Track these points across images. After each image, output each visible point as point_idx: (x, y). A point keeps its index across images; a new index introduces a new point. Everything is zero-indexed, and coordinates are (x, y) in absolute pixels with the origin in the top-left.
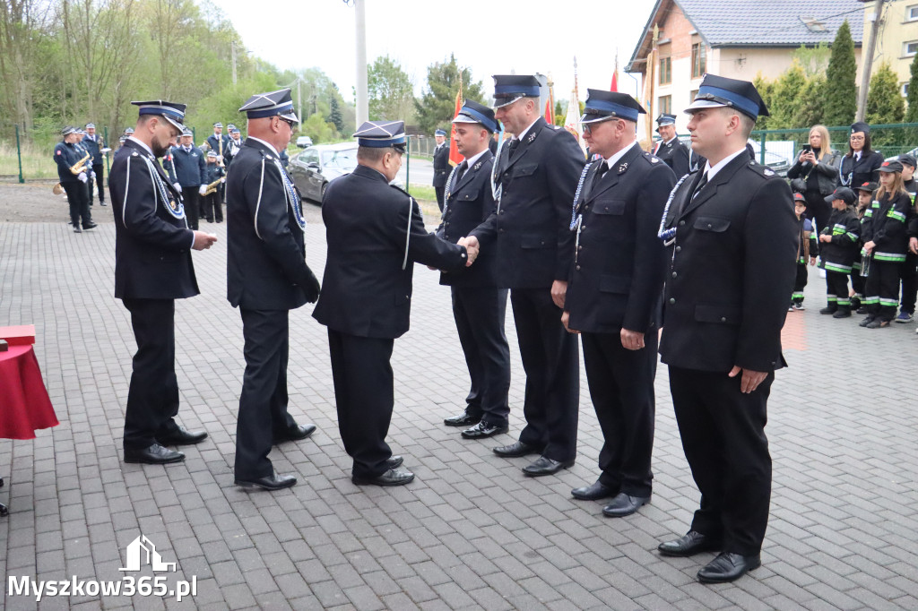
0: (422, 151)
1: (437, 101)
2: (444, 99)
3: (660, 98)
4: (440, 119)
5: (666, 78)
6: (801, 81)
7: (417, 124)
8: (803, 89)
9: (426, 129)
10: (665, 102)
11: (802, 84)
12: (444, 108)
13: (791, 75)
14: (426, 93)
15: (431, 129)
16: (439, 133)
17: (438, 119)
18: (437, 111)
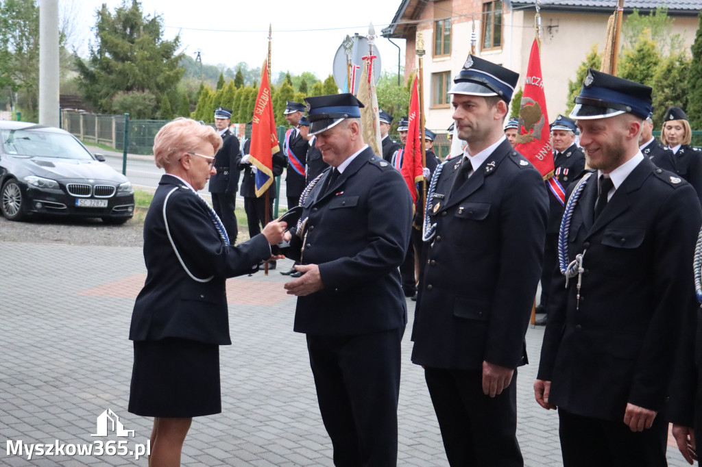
0: (86, 133)
1: (113, 63)
2: (124, 59)
3: (434, 74)
4: (117, 87)
5: (442, 46)
6: (654, 60)
7: (81, 94)
8: (658, 71)
9: (96, 102)
10: (441, 80)
11: (655, 64)
12: (122, 73)
13: (639, 51)
14: (96, 49)
15: (103, 101)
16: (220, 113)
17: (114, 87)
18: (112, 77)
